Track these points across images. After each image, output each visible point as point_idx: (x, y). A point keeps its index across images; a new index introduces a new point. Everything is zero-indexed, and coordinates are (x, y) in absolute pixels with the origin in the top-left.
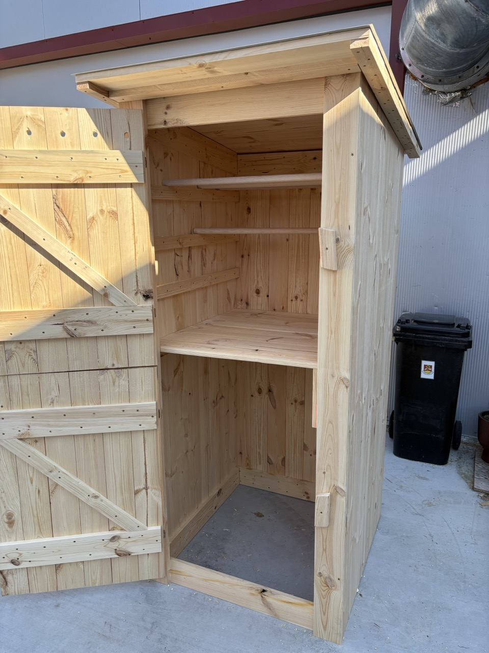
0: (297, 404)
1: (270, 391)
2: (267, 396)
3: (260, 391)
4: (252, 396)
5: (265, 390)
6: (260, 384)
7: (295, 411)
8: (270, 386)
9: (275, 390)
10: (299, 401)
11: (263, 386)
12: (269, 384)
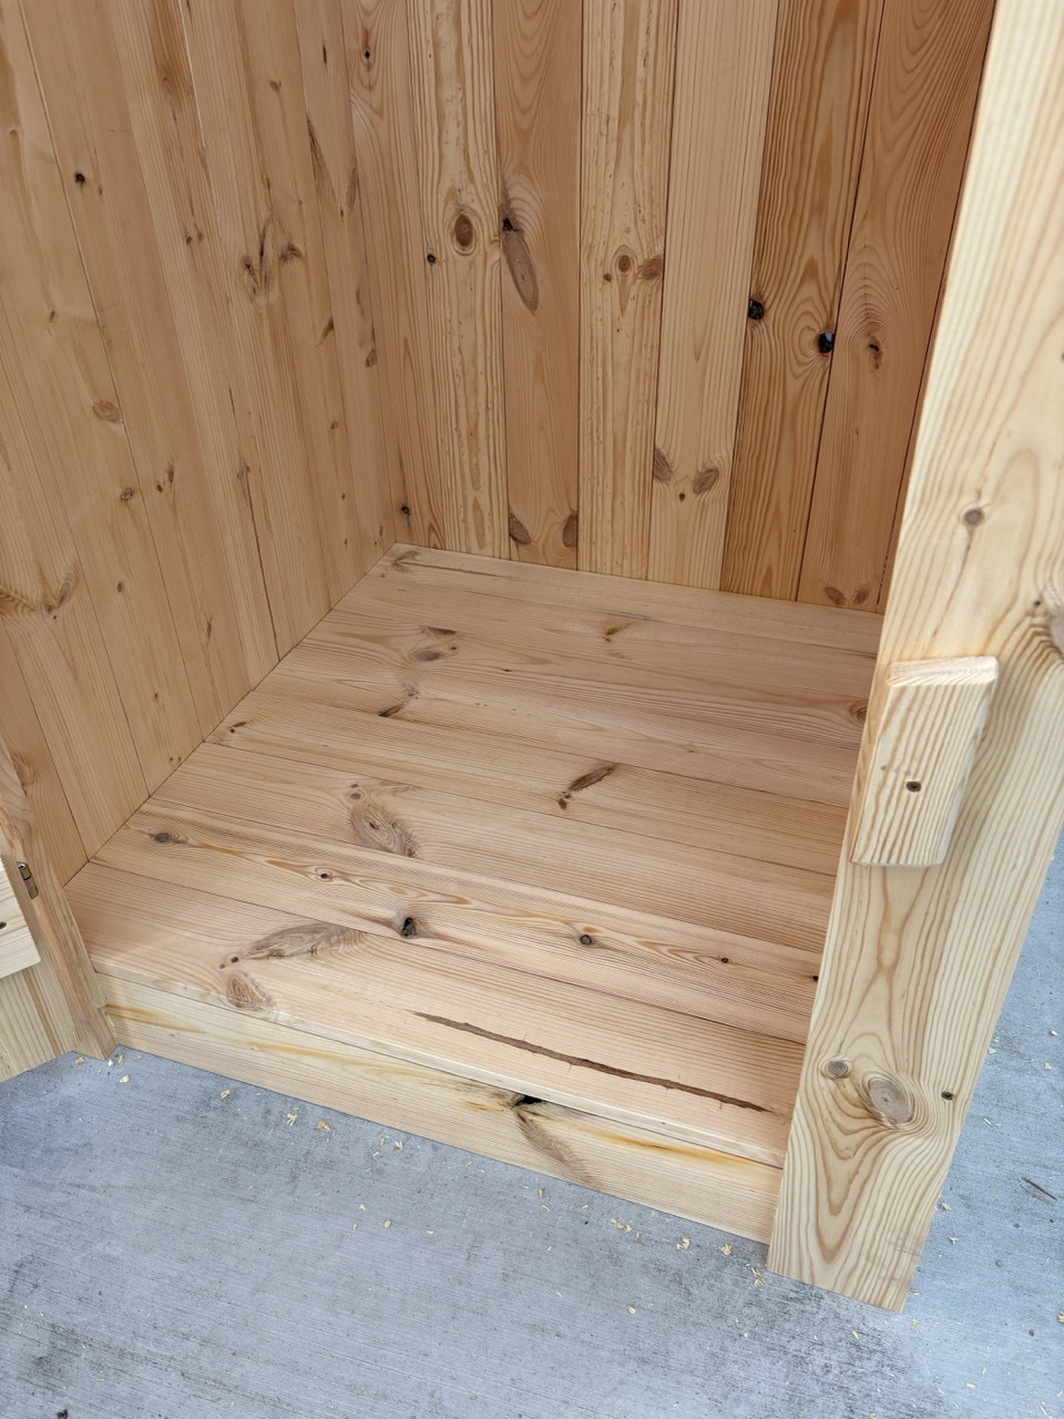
0: (630, 274)
1: (508, 225)
2: (496, 254)
3: (464, 233)
4: (431, 259)
5: (486, 227)
6: (465, 198)
7: (623, 310)
8: (508, 202)
9: (529, 220)
10: (639, 260)
11: (475, 206)
12: (505, 193)
